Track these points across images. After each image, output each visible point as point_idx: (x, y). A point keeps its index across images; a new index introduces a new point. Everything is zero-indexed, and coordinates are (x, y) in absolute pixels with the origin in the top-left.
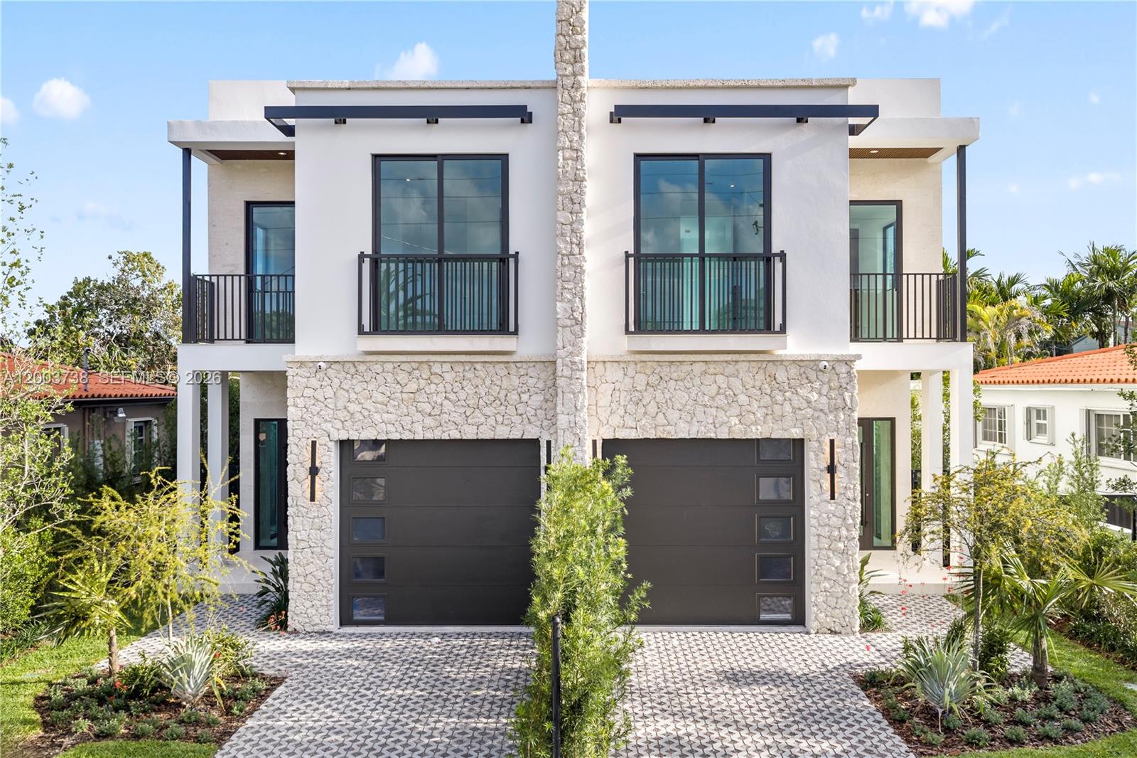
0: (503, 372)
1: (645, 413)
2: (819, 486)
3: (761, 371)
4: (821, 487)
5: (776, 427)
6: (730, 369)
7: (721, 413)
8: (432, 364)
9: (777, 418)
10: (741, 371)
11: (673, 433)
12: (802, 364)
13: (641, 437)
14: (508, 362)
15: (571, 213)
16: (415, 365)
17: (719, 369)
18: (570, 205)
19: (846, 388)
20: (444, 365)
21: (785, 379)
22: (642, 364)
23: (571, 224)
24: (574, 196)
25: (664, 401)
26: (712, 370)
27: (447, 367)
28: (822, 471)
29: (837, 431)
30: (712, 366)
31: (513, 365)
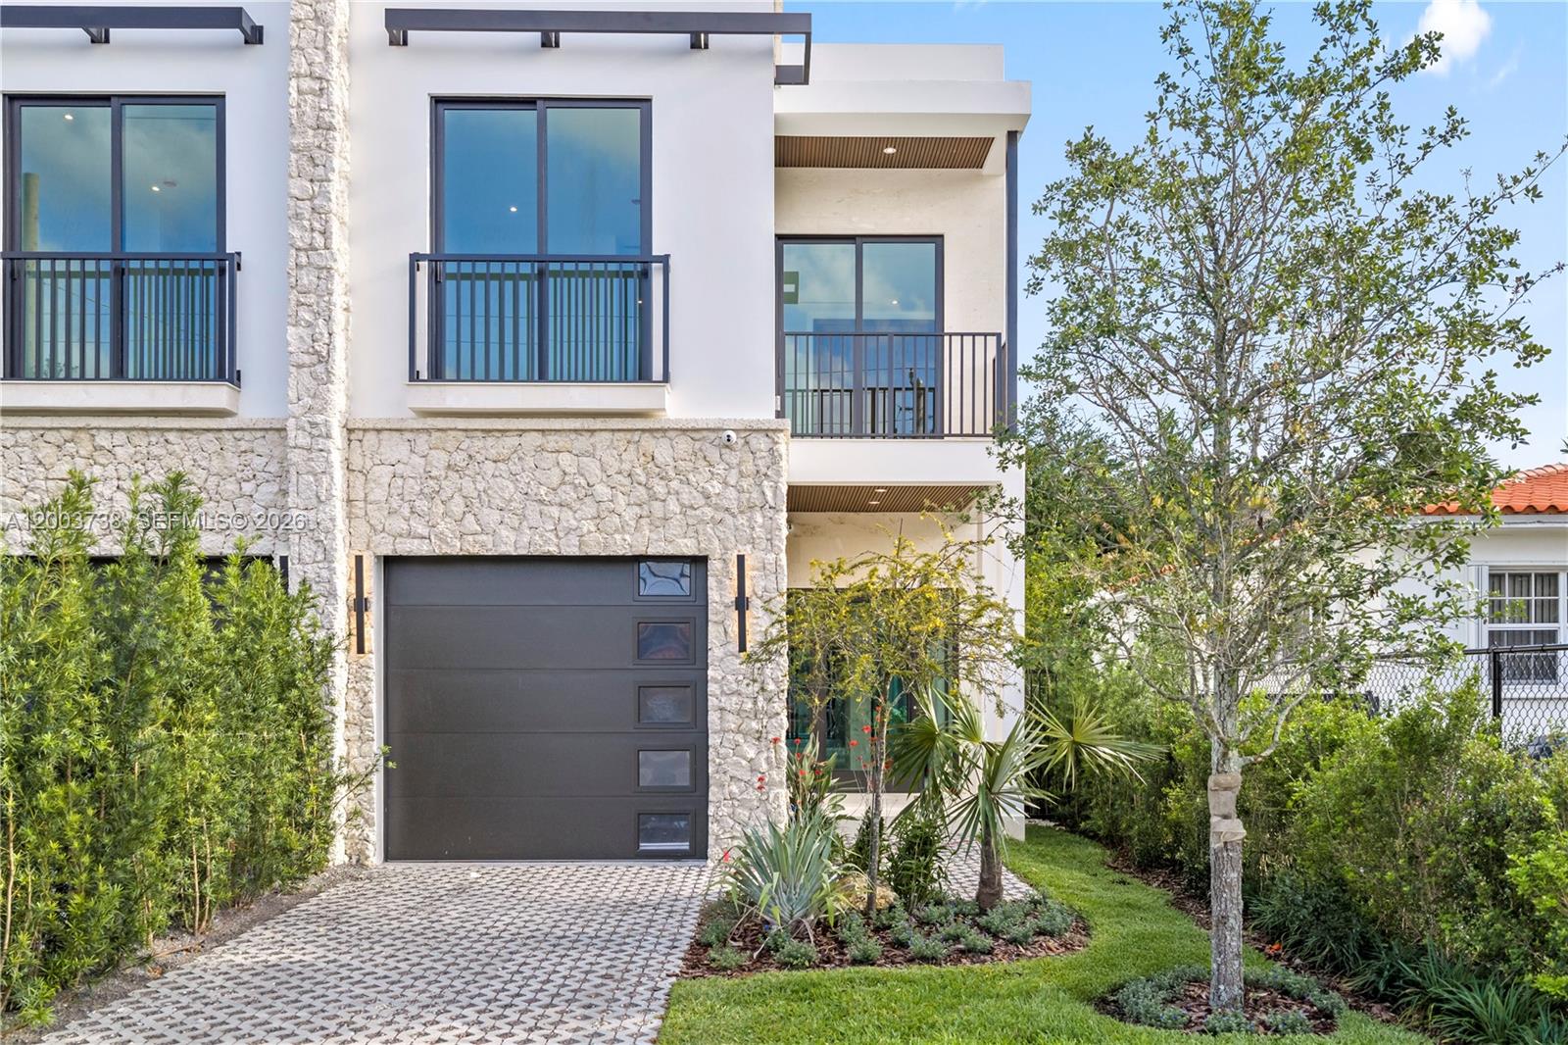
0: (213, 447)
1: (445, 514)
2: (722, 630)
3: (632, 447)
4: (726, 632)
5: (654, 536)
6: (582, 443)
7: (567, 514)
8: (94, 432)
9: (658, 523)
10: (599, 446)
11: (490, 546)
12: (696, 436)
13: (438, 552)
14: (220, 430)
15: (311, 181)
16: (68, 434)
17: (562, 441)
18: (309, 169)
19: (765, 475)
20: (116, 435)
21: (670, 460)
22: (439, 434)
23: (311, 199)
24: (317, 154)
25: (475, 495)
26: (551, 446)
27: (120, 437)
28: (727, 606)
29: (752, 542)
30: (552, 438)
31: (227, 435)
